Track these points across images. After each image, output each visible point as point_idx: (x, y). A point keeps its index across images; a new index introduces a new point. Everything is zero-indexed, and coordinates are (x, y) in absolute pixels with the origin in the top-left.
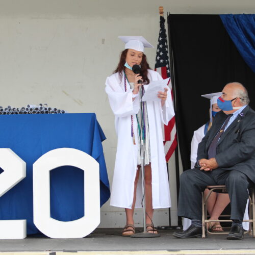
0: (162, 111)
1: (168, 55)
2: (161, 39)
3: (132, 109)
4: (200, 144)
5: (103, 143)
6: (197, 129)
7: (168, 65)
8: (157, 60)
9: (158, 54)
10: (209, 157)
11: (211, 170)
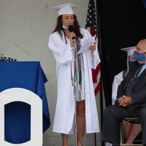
1: (96, 17)
2: (90, 5)
3: (72, 59)
4: (119, 86)
5: (46, 84)
7: (96, 25)
8: (87, 21)
9: (88, 17)
11: (128, 106)
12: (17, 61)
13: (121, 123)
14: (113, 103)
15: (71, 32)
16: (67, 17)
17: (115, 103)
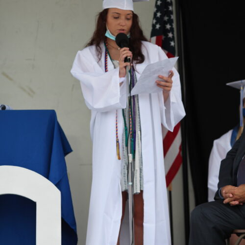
0: (164, 108)
4: (223, 162)
5: (68, 158)
6: (218, 136)
7: (173, 33)
10: (238, 183)
11: (241, 204)
12: (7, 108)
13: (228, 241)
14: (211, 199)
15: (121, 47)
16: (118, 15)
17: (215, 199)
